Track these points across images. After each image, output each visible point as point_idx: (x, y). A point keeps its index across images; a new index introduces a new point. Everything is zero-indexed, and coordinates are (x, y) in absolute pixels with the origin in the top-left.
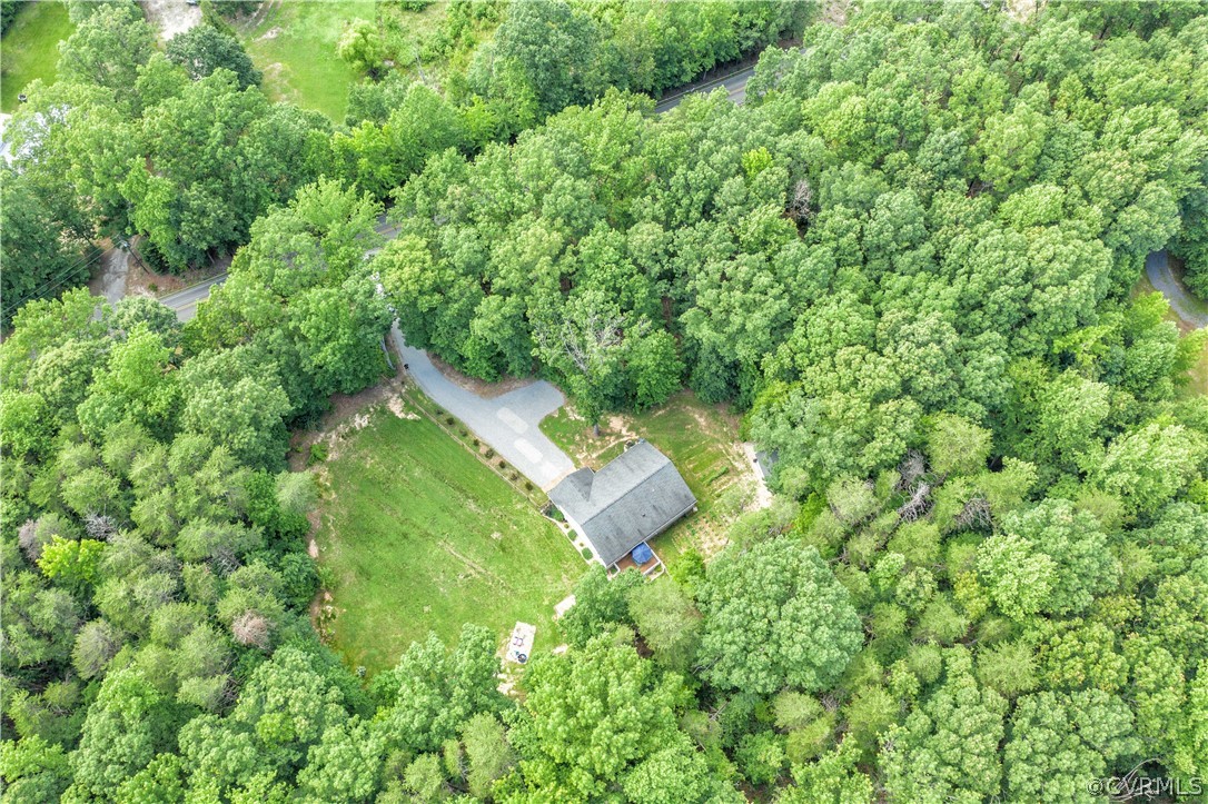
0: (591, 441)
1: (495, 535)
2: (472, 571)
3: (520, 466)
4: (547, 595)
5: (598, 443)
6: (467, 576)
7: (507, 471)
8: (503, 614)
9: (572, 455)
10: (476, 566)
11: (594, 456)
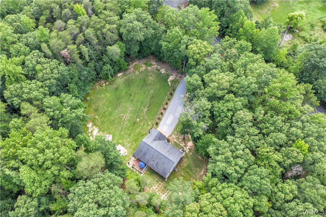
0: (180, 137)
1: (138, 120)
2: (125, 117)
3: (164, 119)
4: (123, 141)
5: (180, 140)
6: (123, 116)
7: (161, 116)
8: (113, 130)
9: (173, 133)
10: (127, 117)
11: (175, 140)
